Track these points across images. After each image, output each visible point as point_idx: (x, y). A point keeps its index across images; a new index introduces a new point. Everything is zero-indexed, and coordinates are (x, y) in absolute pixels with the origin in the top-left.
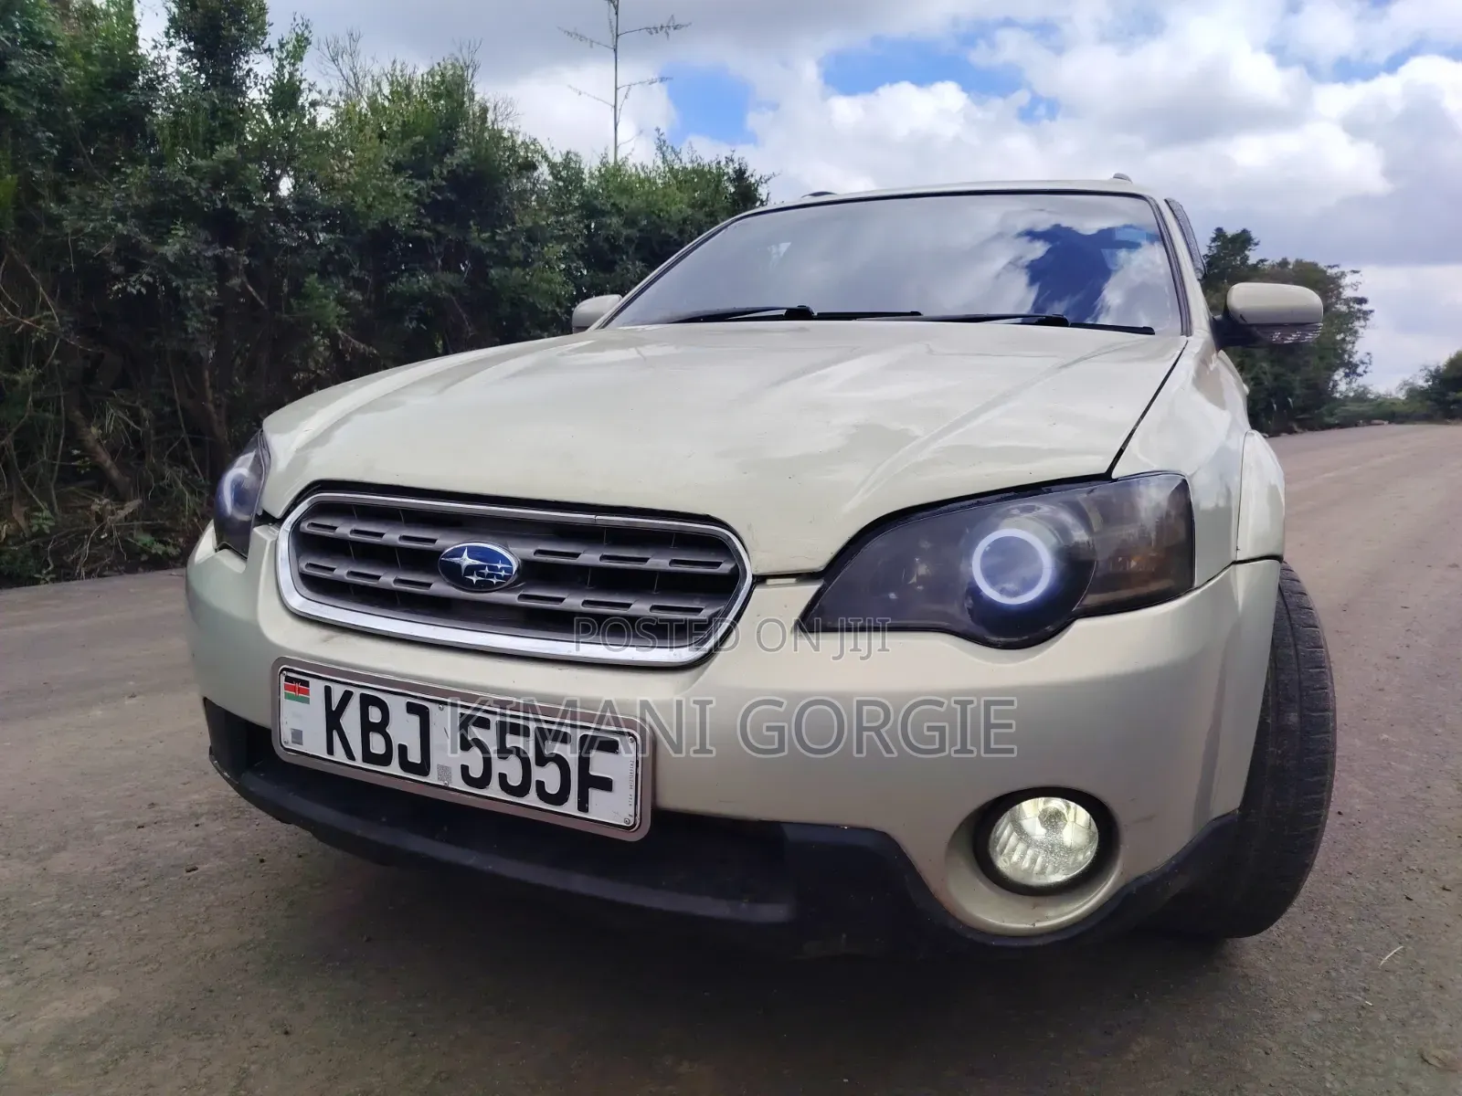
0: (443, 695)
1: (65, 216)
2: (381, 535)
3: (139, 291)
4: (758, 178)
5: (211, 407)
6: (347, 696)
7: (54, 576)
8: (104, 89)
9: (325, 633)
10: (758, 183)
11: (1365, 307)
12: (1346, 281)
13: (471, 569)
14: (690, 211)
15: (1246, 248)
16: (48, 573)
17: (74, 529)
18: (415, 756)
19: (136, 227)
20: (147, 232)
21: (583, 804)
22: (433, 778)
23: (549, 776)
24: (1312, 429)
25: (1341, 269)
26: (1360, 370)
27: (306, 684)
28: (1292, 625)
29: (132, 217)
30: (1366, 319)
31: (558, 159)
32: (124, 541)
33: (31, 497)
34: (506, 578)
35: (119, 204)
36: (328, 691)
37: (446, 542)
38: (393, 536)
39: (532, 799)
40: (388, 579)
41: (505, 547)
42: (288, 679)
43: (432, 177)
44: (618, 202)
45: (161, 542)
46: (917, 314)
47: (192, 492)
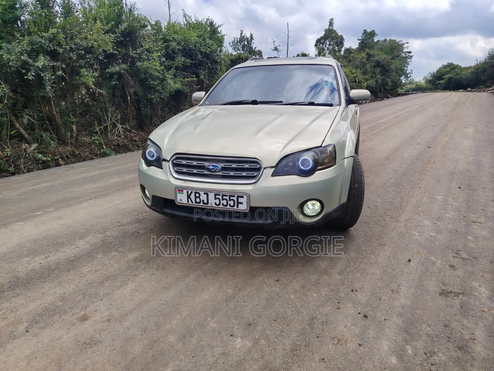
0: (211, 191)
1: (4, 54)
2: (192, 163)
3: (32, 78)
4: (218, 26)
5: (55, 113)
6: (192, 192)
7: (14, 169)
8: (8, 10)
9: (184, 181)
10: (218, 27)
11: (411, 54)
12: (405, 46)
13: (212, 169)
14: (197, 39)
15: (373, 36)
16: (12, 168)
17: (17, 154)
18: (206, 201)
19: (27, 57)
20: (31, 58)
21: (238, 207)
22: (209, 205)
23: (232, 203)
24: (394, 96)
25: (403, 42)
26: (409, 76)
27: (183, 191)
28: (357, 168)
29: (25, 53)
30: (411, 58)
31: (153, 23)
32: (33, 157)
33: (2, 145)
34: (219, 170)
35: (20, 49)
36: (188, 192)
37: (206, 164)
38: (195, 163)
39: (228, 207)
40: (195, 171)
41: (218, 164)
42: (178, 190)
43: (116, 34)
44: (174, 37)
45: (45, 156)
46: (281, 102)
47: (52, 140)
